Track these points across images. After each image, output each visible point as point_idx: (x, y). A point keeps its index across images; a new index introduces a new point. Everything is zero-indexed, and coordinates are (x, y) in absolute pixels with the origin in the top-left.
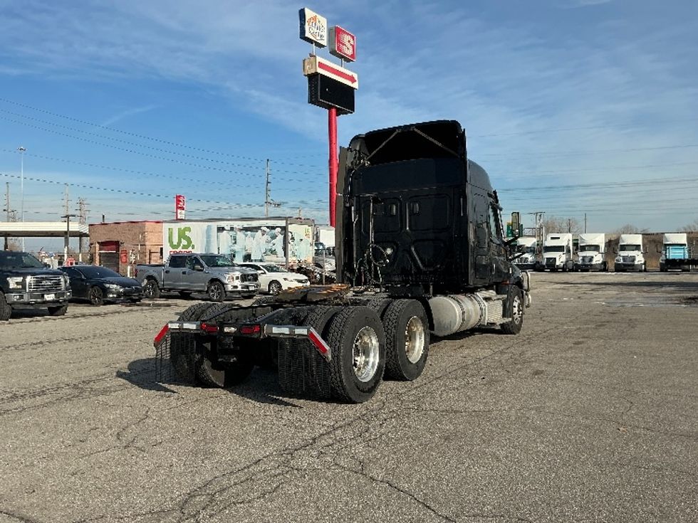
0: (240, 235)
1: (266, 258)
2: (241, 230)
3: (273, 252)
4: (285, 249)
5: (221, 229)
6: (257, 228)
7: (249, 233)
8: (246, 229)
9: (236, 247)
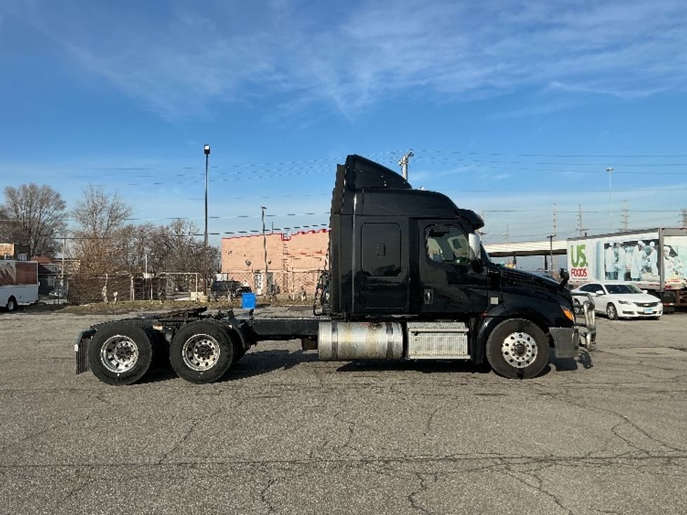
0: (621, 251)
1: (644, 276)
2: (622, 245)
3: (648, 269)
4: (659, 265)
5: (607, 246)
6: (634, 243)
7: (628, 248)
8: (626, 244)
9: (619, 265)
